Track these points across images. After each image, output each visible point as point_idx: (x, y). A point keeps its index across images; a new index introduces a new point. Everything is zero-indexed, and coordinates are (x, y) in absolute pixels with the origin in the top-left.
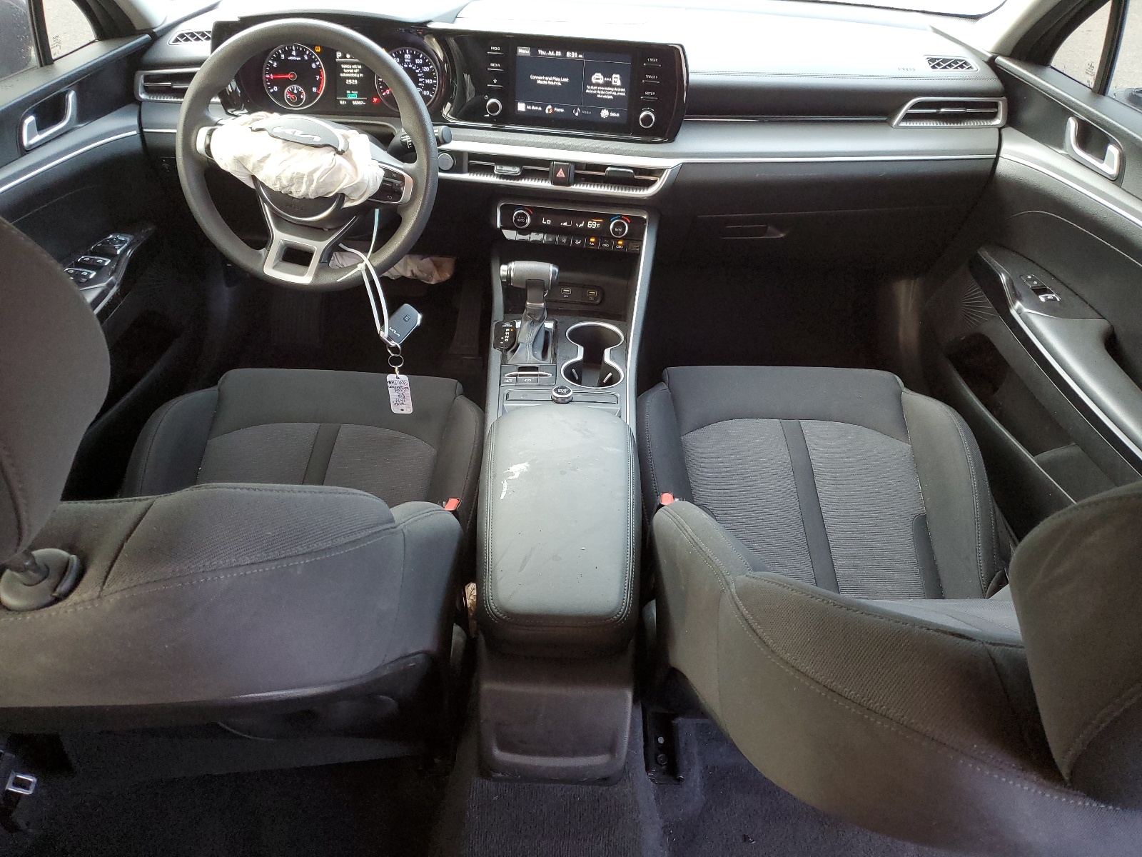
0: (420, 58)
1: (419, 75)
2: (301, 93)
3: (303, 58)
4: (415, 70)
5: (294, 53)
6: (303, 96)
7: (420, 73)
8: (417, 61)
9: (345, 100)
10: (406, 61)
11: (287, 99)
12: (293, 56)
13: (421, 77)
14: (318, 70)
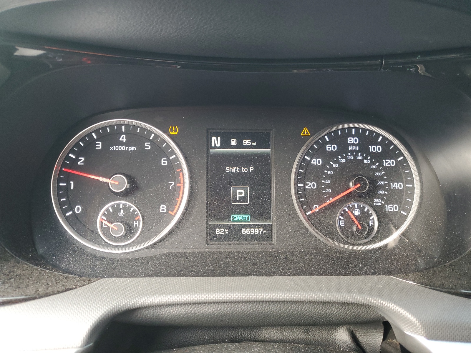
0: (377, 144)
1: (377, 174)
2: (133, 215)
3: (141, 148)
4: (368, 165)
5: (123, 138)
6: (139, 224)
7: (378, 170)
8: (371, 149)
9: (224, 227)
10: (351, 148)
11: (102, 229)
12: (121, 143)
13: (381, 178)
14: (173, 166)
